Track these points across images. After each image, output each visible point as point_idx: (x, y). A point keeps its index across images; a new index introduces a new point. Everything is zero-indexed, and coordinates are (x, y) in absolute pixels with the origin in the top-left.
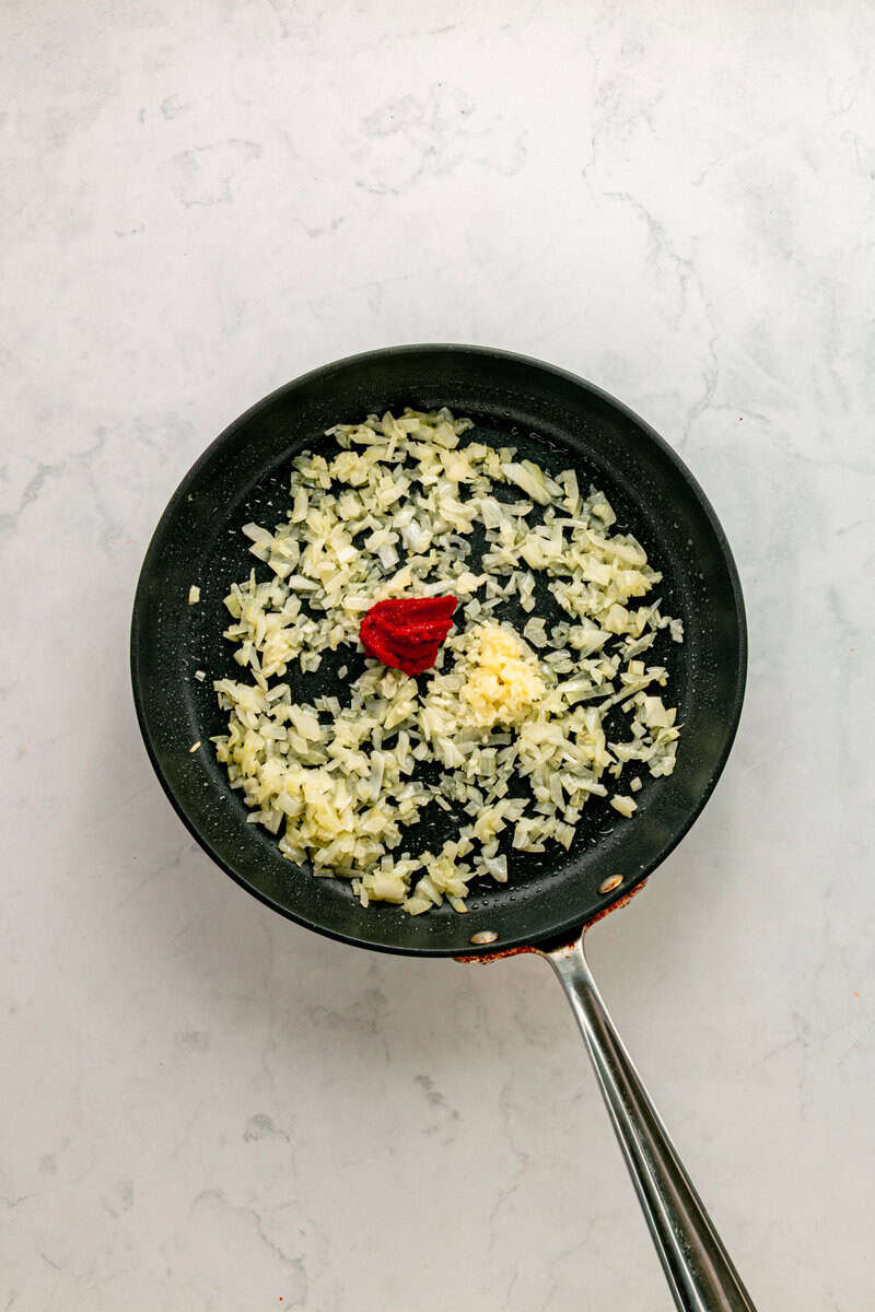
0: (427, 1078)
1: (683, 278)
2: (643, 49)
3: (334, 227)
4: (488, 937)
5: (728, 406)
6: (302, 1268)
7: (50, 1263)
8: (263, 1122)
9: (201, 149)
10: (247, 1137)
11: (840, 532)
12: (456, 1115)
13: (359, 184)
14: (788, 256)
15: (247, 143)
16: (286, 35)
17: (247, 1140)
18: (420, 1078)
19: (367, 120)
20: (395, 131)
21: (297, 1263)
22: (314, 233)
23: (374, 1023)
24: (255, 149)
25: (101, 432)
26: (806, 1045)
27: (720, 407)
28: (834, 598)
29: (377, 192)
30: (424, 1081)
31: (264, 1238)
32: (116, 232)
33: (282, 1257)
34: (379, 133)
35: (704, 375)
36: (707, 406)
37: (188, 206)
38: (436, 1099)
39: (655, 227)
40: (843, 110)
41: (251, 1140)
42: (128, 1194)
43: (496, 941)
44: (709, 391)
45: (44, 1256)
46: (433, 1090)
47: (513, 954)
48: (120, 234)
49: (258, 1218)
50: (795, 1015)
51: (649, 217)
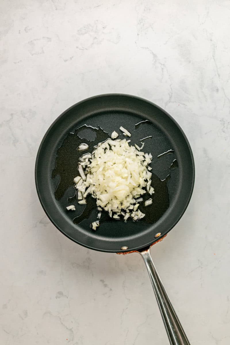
0: (103, 280)
1: (162, 69)
2: (150, 9)
3: (71, 59)
4: (125, 248)
5: (175, 102)
6: (72, 331)
7: (6, 332)
8: (60, 293)
9: (35, 40)
10: (56, 297)
11: (206, 134)
12: (111, 290)
13: (77, 47)
14: (190, 62)
15: (47, 38)
16: (56, 9)
17: (57, 299)
18: (101, 280)
19: (78, 31)
20: (86, 33)
21: (71, 330)
22: (66, 61)
23: (89, 267)
24: (49, 39)
25: (12, 115)
26: (202, 268)
27: (173, 102)
28: (205, 151)
29: (82, 49)
30: (102, 281)
31: (62, 324)
32: (14, 63)
33: (67, 329)
34: (82, 34)
35: (169, 94)
36: (170, 102)
37: (32, 55)
38: (106, 286)
39: (155, 56)
40: (203, 23)
41: (58, 298)
42: (26, 313)
43: (127, 249)
44: (170, 98)
45: (5, 331)
46: (105, 283)
47: (132, 253)
48: (15, 63)
49: (60, 319)
50: (199, 260)
51: (153, 53)
